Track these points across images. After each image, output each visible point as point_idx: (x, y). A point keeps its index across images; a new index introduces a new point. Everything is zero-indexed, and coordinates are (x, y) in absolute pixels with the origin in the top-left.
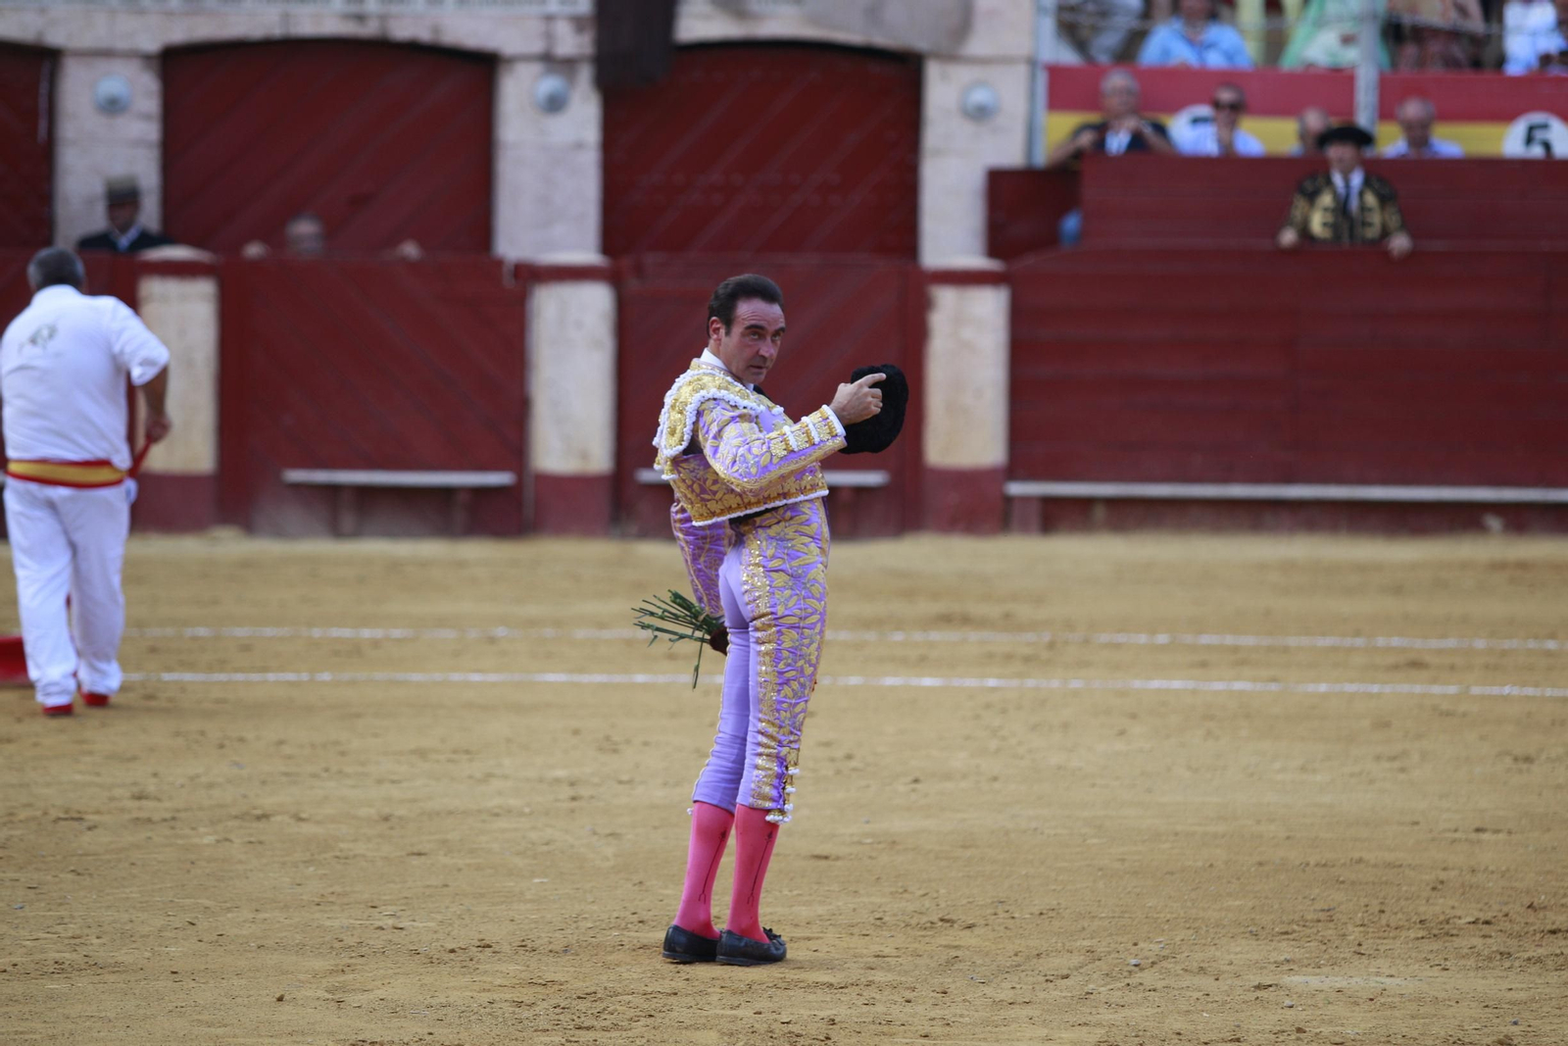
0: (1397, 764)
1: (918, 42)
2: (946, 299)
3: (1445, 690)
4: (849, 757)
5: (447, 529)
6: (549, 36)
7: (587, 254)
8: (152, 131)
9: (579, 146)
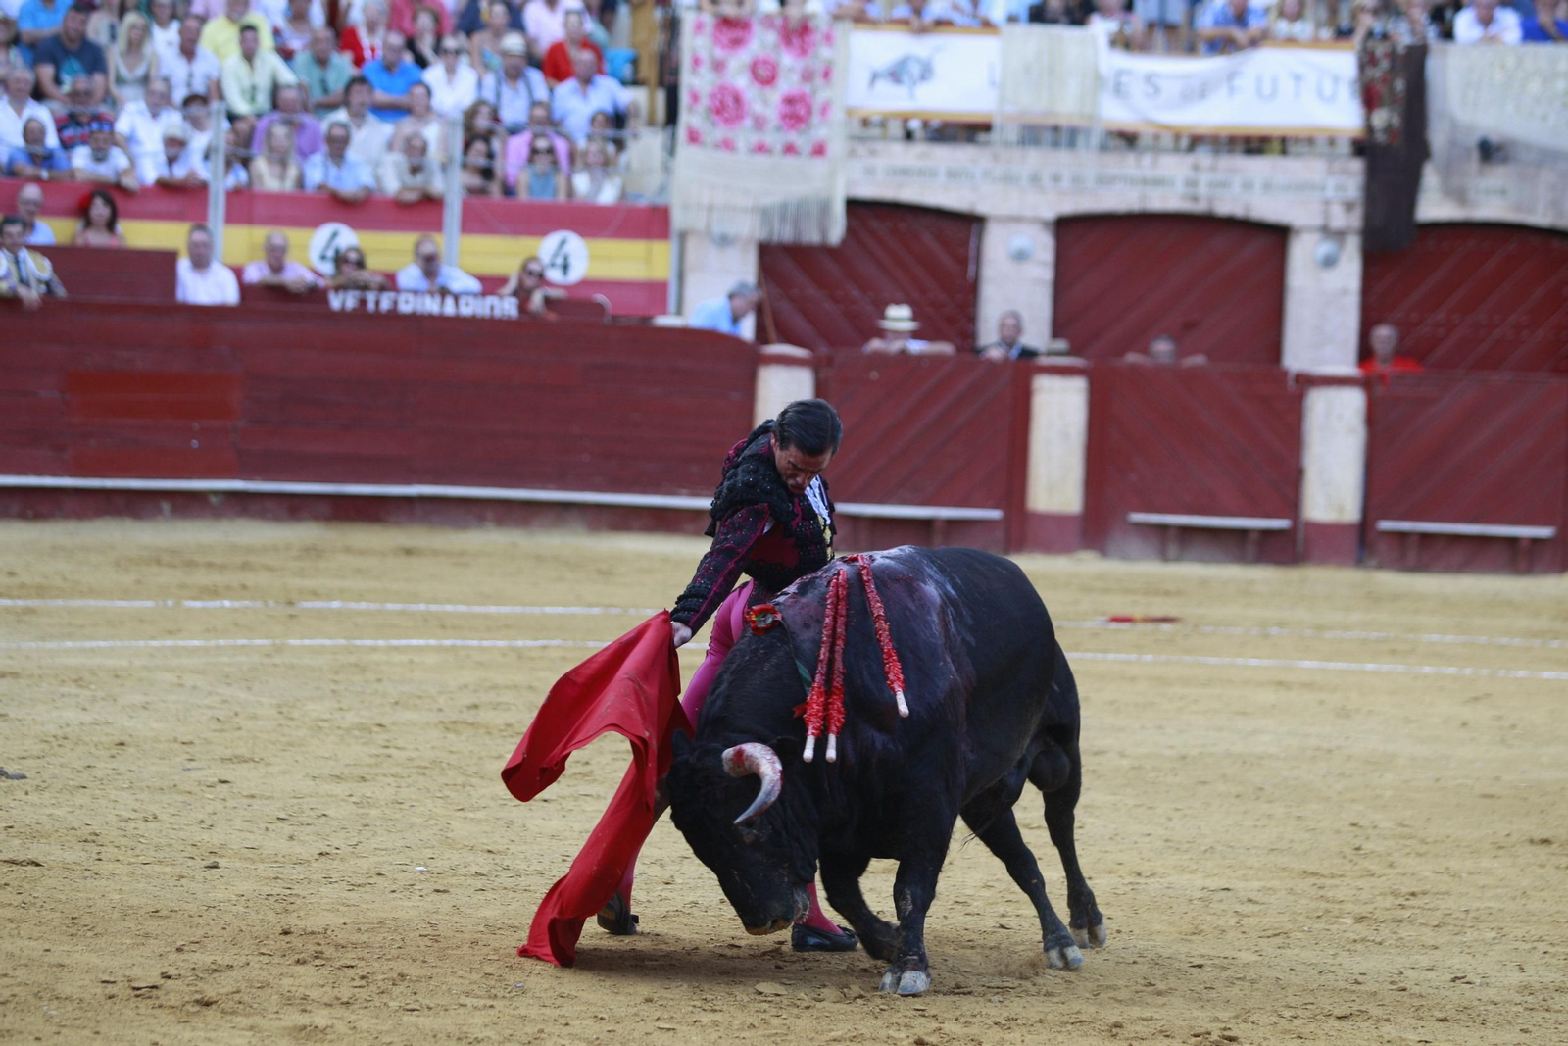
4: (1514, 727)
5: (1242, 559)
6: (1326, 214)
7: (1348, 367)
8: (1047, 274)
9: (1344, 292)
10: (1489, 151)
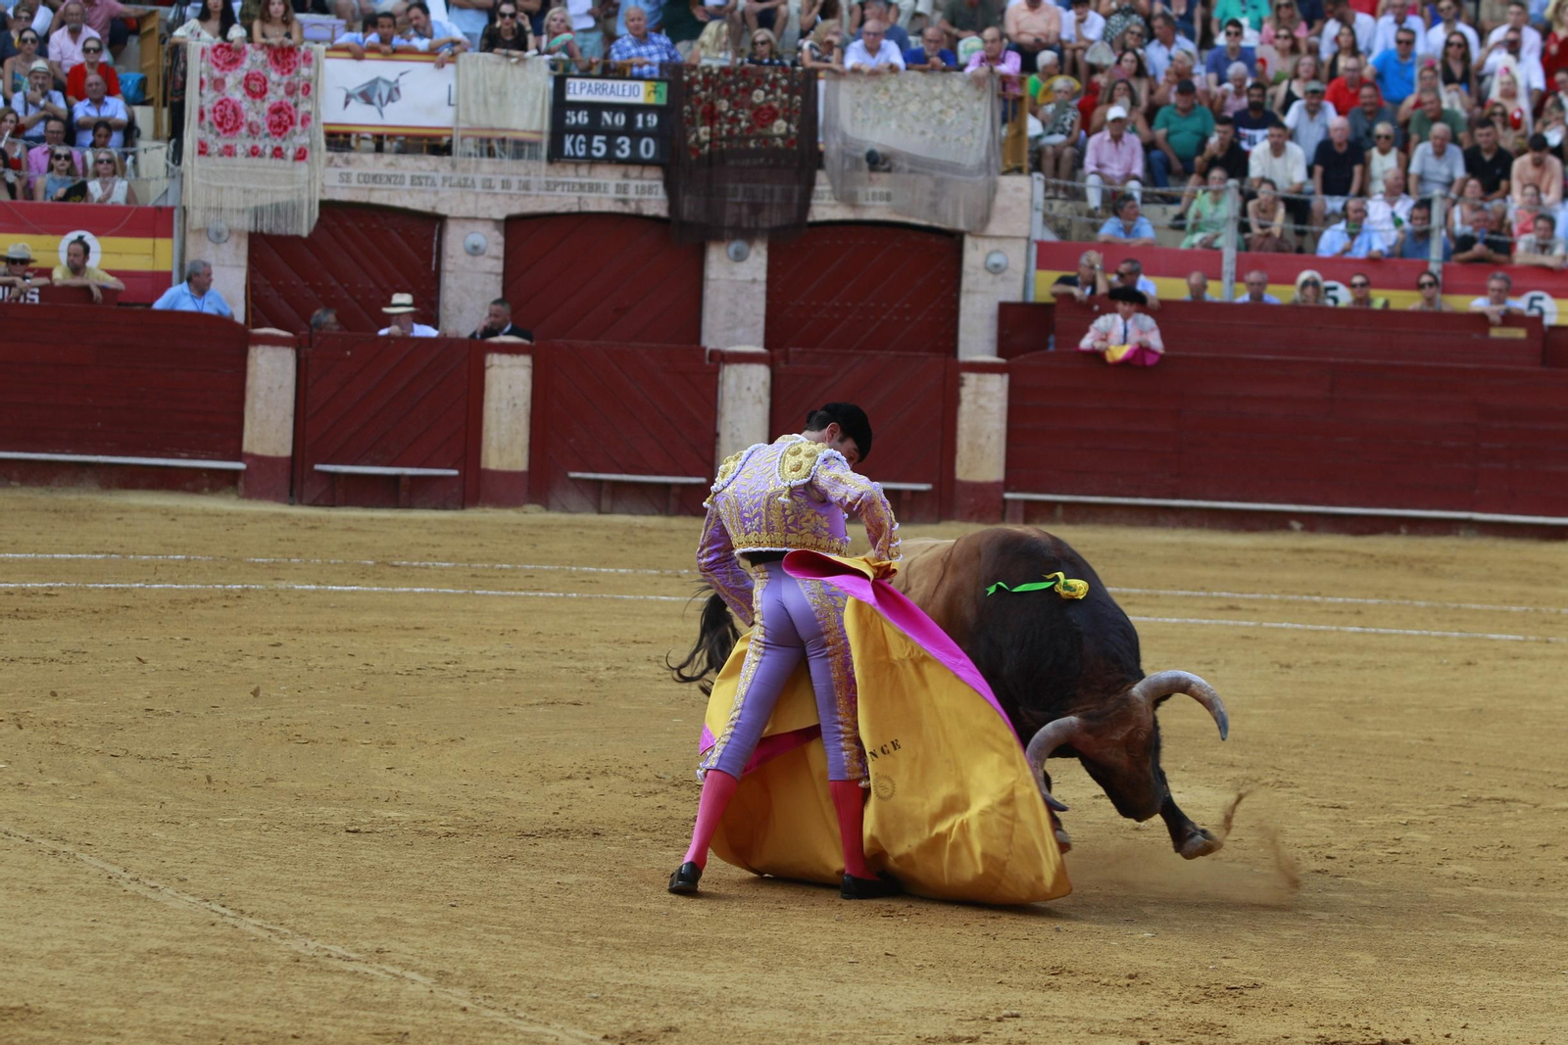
0: (1209, 667)
1: (961, 226)
2: (971, 379)
3: (1247, 623)
5: (665, 510)
7: (757, 347)
8: (498, 266)
9: (754, 281)
10: (876, 161)
